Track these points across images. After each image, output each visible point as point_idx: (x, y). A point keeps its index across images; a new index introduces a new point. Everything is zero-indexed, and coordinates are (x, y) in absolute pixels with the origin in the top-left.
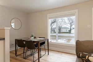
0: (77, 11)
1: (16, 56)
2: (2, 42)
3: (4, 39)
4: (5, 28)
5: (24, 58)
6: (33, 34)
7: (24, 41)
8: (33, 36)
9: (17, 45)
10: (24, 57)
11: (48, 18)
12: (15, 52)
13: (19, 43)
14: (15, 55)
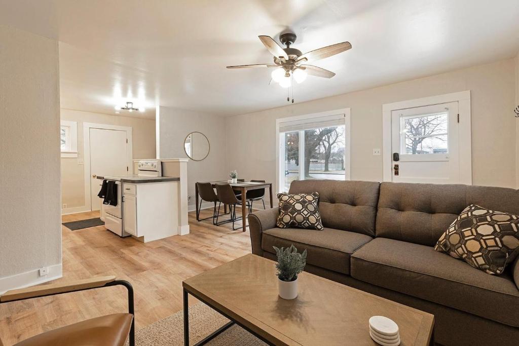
0: (347, 111)
1: (199, 221)
2: (175, 184)
3: (178, 179)
4: (180, 161)
5: (214, 224)
6: (235, 172)
7: (214, 186)
8: (234, 177)
9: (199, 195)
10: (215, 222)
11: (278, 128)
12: (195, 216)
13: (204, 191)
14: (196, 220)
